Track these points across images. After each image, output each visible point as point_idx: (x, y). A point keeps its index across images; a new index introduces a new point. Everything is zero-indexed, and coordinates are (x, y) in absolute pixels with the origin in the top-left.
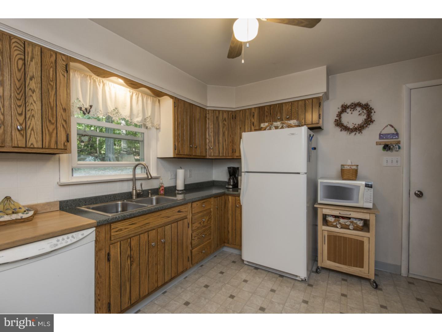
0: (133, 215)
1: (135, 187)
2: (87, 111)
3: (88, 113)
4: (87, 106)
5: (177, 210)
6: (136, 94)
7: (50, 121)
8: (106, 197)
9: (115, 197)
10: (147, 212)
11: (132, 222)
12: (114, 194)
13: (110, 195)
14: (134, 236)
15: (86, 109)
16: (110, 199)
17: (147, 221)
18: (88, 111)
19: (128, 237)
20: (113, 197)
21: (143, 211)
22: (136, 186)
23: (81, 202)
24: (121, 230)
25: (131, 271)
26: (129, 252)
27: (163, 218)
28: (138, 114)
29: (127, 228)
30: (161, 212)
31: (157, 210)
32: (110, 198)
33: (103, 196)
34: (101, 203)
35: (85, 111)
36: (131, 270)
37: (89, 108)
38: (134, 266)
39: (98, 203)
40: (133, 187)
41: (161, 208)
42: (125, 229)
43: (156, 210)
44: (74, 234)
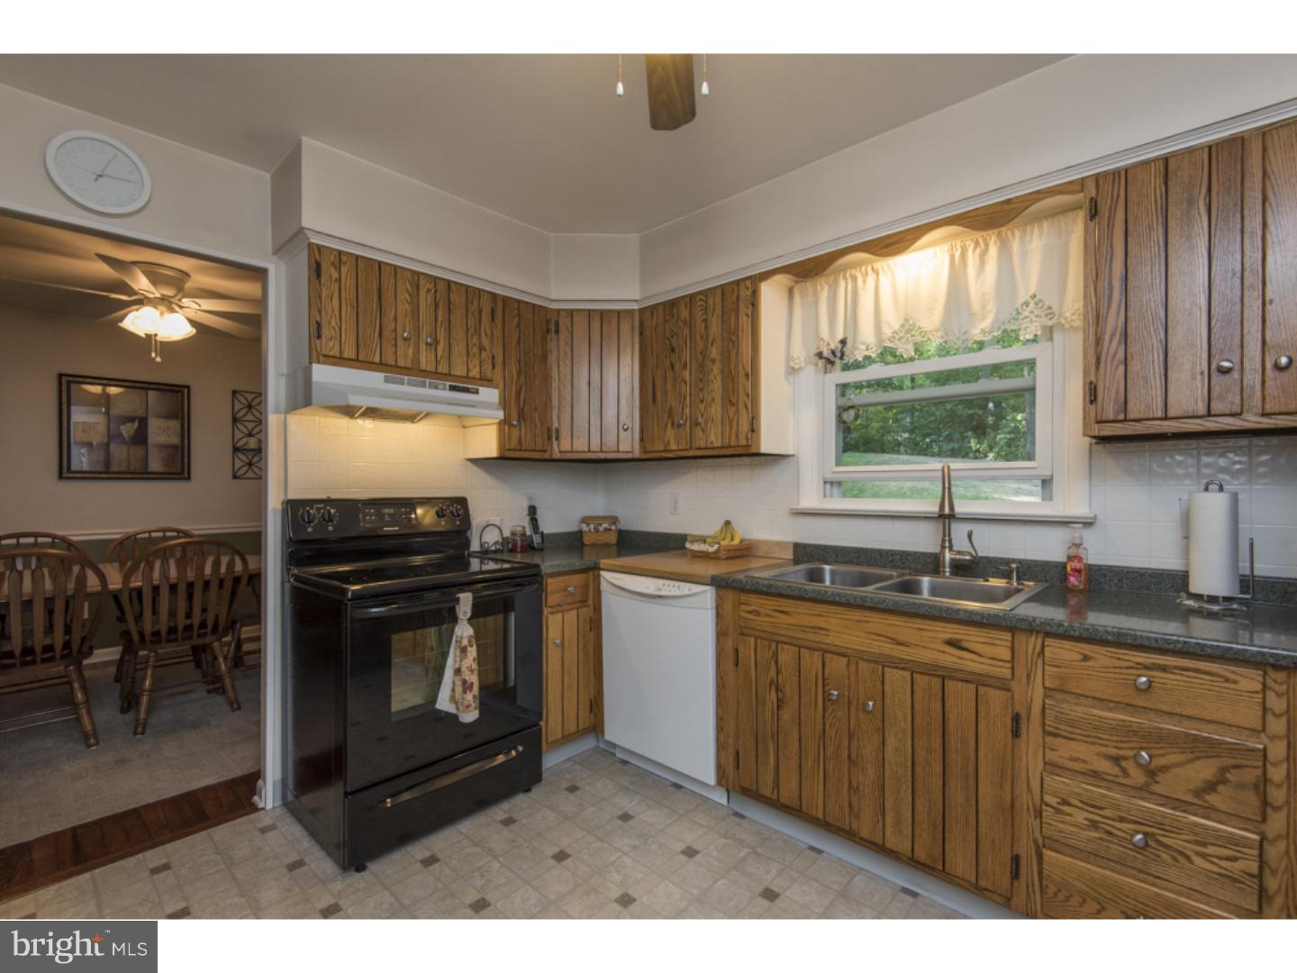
0: (776, 589)
1: (950, 541)
2: (835, 356)
3: (842, 358)
4: (835, 345)
5: (947, 636)
6: (977, 244)
7: (730, 401)
8: (881, 555)
9: (906, 559)
10: (810, 595)
11: (781, 606)
12: (904, 552)
13: (891, 551)
14: (785, 643)
15: (833, 353)
16: (893, 561)
17: (820, 622)
18: (839, 355)
19: (775, 637)
20: (898, 557)
21: (800, 589)
22: (953, 536)
23: (828, 552)
24: (757, 613)
25: (780, 722)
26: (773, 673)
27: (877, 638)
28: (984, 307)
29: (771, 616)
30: (868, 614)
31: (843, 600)
32: (890, 558)
33: (873, 550)
34: (870, 566)
35: (832, 358)
36: (778, 720)
37: (840, 346)
38: (786, 714)
39: (862, 565)
40: (944, 541)
41: (855, 601)
42: (767, 615)
43: (838, 599)
44: (682, 584)
